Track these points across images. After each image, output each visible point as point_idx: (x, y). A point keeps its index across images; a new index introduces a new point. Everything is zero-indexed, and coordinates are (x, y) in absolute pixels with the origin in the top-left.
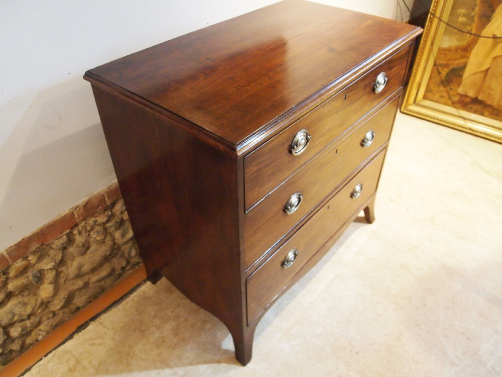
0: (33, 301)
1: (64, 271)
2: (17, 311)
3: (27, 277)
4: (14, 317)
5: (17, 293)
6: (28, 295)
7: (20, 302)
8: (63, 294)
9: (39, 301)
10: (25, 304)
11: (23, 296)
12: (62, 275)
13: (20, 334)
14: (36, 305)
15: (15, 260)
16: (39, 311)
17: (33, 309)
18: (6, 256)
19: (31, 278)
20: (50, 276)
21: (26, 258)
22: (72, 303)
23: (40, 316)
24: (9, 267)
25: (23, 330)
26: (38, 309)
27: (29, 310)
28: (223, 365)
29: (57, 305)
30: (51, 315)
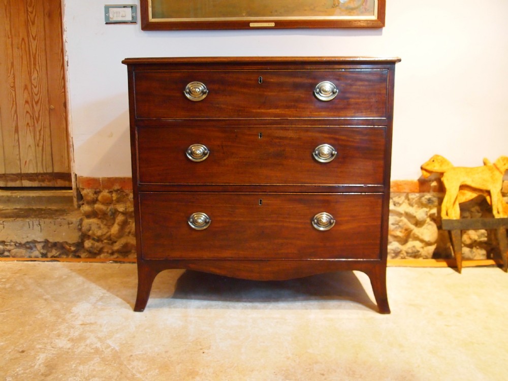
0: (105, 230)
1: (131, 223)
2: (94, 227)
3: (107, 208)
4: (89, 230)
5: (100, 216)
6: (105, 225)
7: (98, 224)
8: (123, 241)
9: (109, 234)
10: (100, 228)
11: (102, 222)
12: (129, 226)
13: (89, 248)
14: (105, 234)
15: (105, 188)
16: (105, 241)
17: (102, 236)
18: (101, 182)
19: (109, 210)
20: (120, 218)
21: (111, 192)
22: (127, 256)
23: (104, 245)
24: (100, 192)
25: (92, 247)
26: (106, 239)
27: (99, 233)
28: (128, 305)
29: (116, 247)
30: (110, 251)
